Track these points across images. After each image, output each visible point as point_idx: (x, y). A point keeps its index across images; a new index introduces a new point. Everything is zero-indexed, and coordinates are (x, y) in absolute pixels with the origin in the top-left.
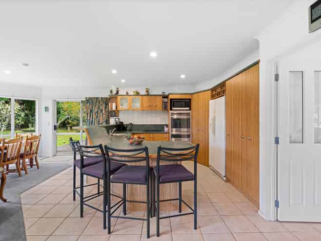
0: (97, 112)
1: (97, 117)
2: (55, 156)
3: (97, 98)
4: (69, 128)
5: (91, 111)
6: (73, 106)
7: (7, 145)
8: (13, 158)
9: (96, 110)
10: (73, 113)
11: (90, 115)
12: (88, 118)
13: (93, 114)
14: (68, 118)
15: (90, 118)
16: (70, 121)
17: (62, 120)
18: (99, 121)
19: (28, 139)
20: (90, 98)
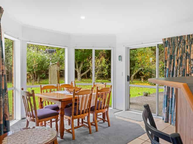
0: (181, 58)
1: (181, 65)
2: (128, 110)
3: (181, 37)
4: (142, 79)
5: (171, 56)
6: (146, 58)
7: (77, 96)
8: (83, 111)
9: (179, 55)
10: (146, 64)
11: (170, 63)
12: (167, 67)
13: (174, 61)
14: (141, 70)
15: (169, 66)
16: (143, 73)
17: (137, 72)
18: (184, 71)
19: (98, 91)
20: (171, 39)
